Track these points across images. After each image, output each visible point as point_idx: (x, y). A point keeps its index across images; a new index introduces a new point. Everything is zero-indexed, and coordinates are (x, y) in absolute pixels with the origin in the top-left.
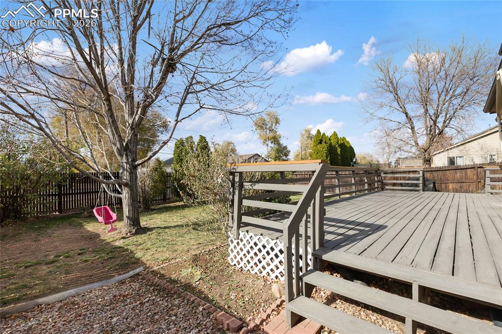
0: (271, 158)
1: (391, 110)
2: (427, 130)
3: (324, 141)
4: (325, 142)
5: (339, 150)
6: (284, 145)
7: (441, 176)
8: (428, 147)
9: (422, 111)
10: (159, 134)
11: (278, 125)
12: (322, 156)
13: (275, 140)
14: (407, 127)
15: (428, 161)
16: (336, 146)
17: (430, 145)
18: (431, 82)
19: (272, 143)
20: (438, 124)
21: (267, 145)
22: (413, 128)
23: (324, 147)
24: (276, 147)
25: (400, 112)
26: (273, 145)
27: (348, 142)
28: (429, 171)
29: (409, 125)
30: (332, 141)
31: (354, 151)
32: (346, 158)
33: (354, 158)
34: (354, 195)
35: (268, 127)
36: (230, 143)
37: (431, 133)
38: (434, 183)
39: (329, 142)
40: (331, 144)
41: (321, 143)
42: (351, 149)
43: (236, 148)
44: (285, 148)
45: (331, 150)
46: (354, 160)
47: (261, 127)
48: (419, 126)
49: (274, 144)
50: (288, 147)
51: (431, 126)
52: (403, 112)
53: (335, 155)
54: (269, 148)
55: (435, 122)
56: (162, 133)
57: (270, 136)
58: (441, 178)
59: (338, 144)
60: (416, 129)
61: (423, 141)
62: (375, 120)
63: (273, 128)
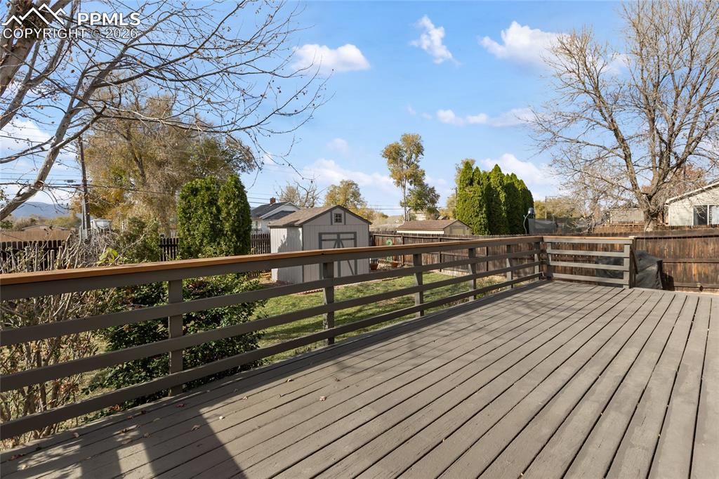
0: (409, 206)
1: (590, 125)
2: (654, 161)
3: (476, 182)
4: (479, 183)
5: (502, 196)
6: (430, 186)
7: (675, 249)
8: (654, 192)
9: (647, 126)
10: (240, 172)
11: (420, 156)
12: (473, 206)
13: (416, 178)
14: (619, 155)
15: (656, 215)
16: (498, 189)
17: (658, 188)
18: (663, 71)
19: (411, 183)
20: (674, 150)
21: (404, 187)
22: (627, 157)
23: (476, 191)
24: (418, 189)
25: (605, 129)
26: (412, 187)
27: (521, 182)
28: (651, 238)
29: (620, 151)
30: (492, 180)
31: (531, 196)
32: (517, 208)
33: (530, 209)
34: (471, 299)
35: (404, 159)
36: (351, 184)
37: (663, 166)
38: (660, 264)
39: (485, 183)
40: (489, 185)
41: (471, 184)
42: (527, 194)
43: (361, 192)
44: (432, 190)
45: (489, 196)
46: (529, 212)
47: (394, 159)
48: (640, 152)
49: (415, 185)
50: (435, 189)
51: (662, 153)
52: (610, 129)
53: (496, 203)
54: (407, 191)
55: (669, 146)
56: (243, 171)
57: (408, 174)
58: (675, 253)
59: (501, 185)
60: (634, 159)
61: (646, 179)
62: (559, 145)
63: (413, 160)
